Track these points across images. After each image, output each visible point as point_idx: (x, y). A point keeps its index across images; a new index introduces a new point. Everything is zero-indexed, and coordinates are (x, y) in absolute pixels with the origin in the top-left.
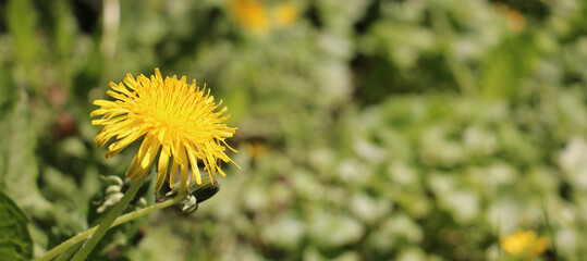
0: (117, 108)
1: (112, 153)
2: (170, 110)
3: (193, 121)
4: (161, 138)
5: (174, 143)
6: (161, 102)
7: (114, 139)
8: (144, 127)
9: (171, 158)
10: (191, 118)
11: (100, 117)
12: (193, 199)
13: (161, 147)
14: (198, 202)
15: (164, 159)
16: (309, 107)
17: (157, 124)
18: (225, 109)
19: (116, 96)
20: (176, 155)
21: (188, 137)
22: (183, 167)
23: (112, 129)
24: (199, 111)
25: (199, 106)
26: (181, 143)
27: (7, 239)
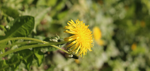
0: (75, 25)
1: (66, 32)
2: (84, 35)
3: (86, 41)
4: (77, 38)
5: (79, 41)
6: (84, 32)
7: (69, 30)
8: (76, 33)
9: (75, 44)
10: (86, 40)
11: (70, 23)
12: (72, 56)
13: (76, 40)
14: (72, 57)
15: (74, 42)
17: (79, 35)
18: (93, 45)
19: (77, 22)
20: (77, 44)
21: (82, 43)
22: (76, 47)
23: (70, 28)
24: (89, 40)
25: (90, 40)
26: (80, 43)
27: (26, 28)
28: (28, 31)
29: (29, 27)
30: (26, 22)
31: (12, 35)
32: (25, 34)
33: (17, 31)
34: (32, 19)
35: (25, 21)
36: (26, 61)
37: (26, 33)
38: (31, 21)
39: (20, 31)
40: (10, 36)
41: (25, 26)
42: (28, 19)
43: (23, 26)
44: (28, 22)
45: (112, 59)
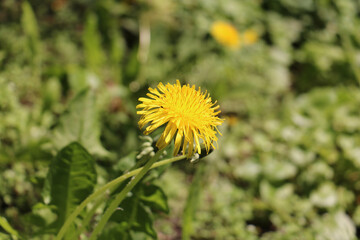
0: (152, 104)
1: (149, 132)
2: (184, 106)
3: (198, 115)
4: (178, 125)
5: (186, 128)
7: (150, 123)
8: (168, 117)
9: (183, 138)
10: (196, 113)
11: (141, 109)
12: (197, 155)
13: (177, 130)
14: (200, 157)
15: (179, 137)
16: (264, 94)
17: (176, 115)
19: (152, 96)
20: (186, 135)
21: (195, 124)
22: (190, 143)
23: (149, 117)
24: (202, 109)
26: (190, 128)
27: (82, 171)
28: (89, 173)
29: (85, 165)
30: (70, 160)
31: (69, 204)
32: (89, 182)
33: (71, 190)
34: (75, 146)
35: (67, 161)
36: (136, 224)
37: (89, 178)
38: (76, 151)
39: (76, 185)
40: (69, 209)
41: (75, 170)
42: (69, 153)
43: (72, 173)
44: (73, 159)
45: (297, 45)
